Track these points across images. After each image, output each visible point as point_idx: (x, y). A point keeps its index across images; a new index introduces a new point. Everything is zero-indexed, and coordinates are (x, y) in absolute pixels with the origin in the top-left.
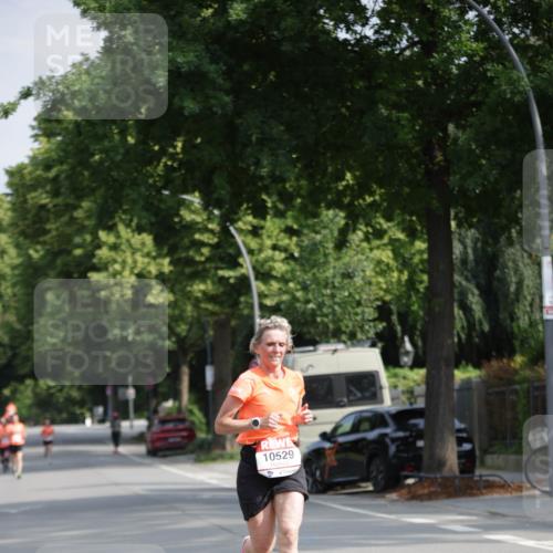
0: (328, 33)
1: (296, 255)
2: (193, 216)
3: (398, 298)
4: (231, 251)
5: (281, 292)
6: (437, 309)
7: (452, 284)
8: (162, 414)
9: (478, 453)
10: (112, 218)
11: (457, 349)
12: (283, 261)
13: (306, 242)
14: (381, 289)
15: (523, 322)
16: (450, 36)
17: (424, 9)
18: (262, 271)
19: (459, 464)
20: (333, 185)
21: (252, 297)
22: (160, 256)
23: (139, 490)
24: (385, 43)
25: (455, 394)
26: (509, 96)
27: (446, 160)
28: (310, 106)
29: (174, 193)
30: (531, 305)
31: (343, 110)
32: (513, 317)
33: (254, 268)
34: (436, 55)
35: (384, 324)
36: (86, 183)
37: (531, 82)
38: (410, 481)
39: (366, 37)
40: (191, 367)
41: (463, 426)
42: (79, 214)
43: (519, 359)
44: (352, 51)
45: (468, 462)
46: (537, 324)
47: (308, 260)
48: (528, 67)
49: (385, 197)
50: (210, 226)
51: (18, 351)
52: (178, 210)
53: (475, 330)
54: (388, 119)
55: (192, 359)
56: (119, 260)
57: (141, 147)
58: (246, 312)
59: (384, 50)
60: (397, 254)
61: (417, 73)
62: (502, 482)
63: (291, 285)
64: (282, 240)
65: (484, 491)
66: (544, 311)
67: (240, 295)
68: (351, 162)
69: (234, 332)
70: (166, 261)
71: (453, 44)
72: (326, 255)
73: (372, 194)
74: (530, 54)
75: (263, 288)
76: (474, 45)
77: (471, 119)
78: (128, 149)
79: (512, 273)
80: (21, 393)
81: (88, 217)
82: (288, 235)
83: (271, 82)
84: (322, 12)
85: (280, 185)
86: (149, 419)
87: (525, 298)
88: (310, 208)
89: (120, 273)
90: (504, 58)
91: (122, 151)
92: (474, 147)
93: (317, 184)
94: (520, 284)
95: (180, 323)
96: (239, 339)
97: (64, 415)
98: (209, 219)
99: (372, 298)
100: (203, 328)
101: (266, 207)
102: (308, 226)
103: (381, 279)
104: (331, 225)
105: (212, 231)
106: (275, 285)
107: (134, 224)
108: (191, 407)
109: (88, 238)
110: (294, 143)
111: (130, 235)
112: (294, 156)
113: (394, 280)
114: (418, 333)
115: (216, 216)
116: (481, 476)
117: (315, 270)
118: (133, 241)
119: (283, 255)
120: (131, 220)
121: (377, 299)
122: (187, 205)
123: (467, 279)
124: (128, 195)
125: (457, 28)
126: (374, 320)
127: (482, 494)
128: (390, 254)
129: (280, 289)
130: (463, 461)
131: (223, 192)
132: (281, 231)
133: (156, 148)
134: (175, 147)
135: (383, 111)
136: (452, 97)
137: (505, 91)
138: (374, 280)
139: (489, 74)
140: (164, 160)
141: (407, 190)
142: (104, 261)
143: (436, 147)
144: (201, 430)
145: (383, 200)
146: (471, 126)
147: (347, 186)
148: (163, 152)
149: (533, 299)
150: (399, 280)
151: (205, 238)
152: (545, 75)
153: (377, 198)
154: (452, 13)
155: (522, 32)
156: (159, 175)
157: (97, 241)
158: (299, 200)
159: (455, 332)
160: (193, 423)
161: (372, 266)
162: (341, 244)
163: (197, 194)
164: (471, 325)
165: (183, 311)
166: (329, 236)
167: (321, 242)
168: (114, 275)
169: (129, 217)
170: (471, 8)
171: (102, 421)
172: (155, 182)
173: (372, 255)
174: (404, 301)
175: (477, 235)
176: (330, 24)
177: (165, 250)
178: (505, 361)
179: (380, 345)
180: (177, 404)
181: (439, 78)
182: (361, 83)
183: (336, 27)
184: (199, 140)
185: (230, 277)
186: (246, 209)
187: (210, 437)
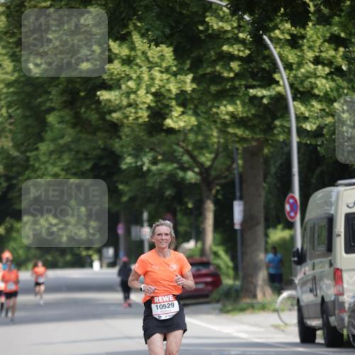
1: (344, 68)
2: (221, 24)
4: (265, 65)
5: (324, 113)
10: (126, 26)
18: (301, 89)
21: (289, 121)
22: (181, 71)
33: (292, 86)
40: (216, 202)
50: (241, 35)
51: (14, 182)
52: (205, 17)
55: (218, 191)
56: (134, 76)
58: (281, 138)
63: (336, 105)
64: (327, 51)
67: (275, 118)
69: (267, 161)
70: (190, 76)
75: (303, 109)
80: (18, 231)
82: (333, 46)
89: (135, 92)
95: (204, 151)
96: (273, 170)
97: (68, 258)
98: (239, 27)
100: (231, 156)
101: (309, 12)
105: (243, 42)
106: (317, 106)
107: (151, 34)
108: (215, 249)
111: (147, 46)
115: (247, 23)
118: (149, 54)
119: (327, 70)
122: (215, 10)
129: (323, 110)
132: (325, 41)
142: (115, 77)
144: (228, 275)
151: (235, 49)
158: (348, 3)
160: (218, 267)
165: (208, 137)
168: (128, 94)
169: (144, 26)
171: (112, 265)
177: (187, 66)
180: (199, 245)
185: (263, 97)
186: (283, 15)
187: (238, 283)
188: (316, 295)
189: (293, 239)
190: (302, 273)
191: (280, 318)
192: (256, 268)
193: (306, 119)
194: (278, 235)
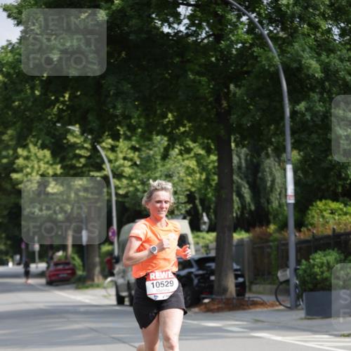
0: (158, 29)
1: (138, 163)
2: (75, 140)
3: (199, 190)
4: (98, 161)
5: (129, 185)
6: (224, 196)
7: (232, 182)
8: (55, 260)
9: (247, 284)
10: (26, 140)
11: (235, 221)
12: (130, 166)
13: (144, 155)
14: (189, 184)
15: (275, 204)
16: (231, 31)
17: (216, 14)
18: (117, 173)
19: (236, 290)
20: (161, 121)
21: (111, 189)
22: (54, 163)
23: (41, 306)
24: (192, 35)
25: (234, 248)
26: (267, 67)
27: (229, 106)
28: (146, 73)
29: (64, 125)
30: (280, 194)
31: (167, 75)
32: (269, 202)
33: (112, 171)
34: (223, 42)
35: (191, 205)
36: (9, 119)
37: (280, 59)
38: (206, 301)
39: (181, 31)
41: (238, 267)
42: (5, 137)
43: (272, 227)
44: (172, 40)
45: (241, 289)
46: (283, 205)
47: (145, 166)
48: (278, 50)
49: (192, 129)
50: (86, 145)
52: (66, 135)
53: (246, 209)
54: (194, 81)
56: (30, 166)
57: (43, 97)
59: (192, 39)
60: (199, 163)
61: (211, 53)
62: (262, 301)
63: (135, 181)
64: (130, 153)
65: (251, 307)
66: (288, 197)
68: (171, 107)
70: (59, 166)
71: (233, 36)
72: (156, 163)
73: (184, 126)
74: (280, 42)
75: (117, 183)
76: (246, 37)
77: (244, 82)
78: (36, 99)
79: (268, 175)
81: (11, 140)
82: (133, 151)
83: (123, 58)
84: (154, 16)
85: (128, 121)
86: (47, 263)
87: (276, 190)
88: (147, 135)
89: (30, 174)
90: (264, 45)
91: (32, 99)
92: (245, 98)
93: (151, 120)
94: (273, 181)
98: (85, 141)
99: (184, 189)
101: (120, 134)
102: (145, 146)
103: (189, 178)
104: (159, 145)
105: (86, 149)
106: (125, 181)
107: (39, 144)
108: (73, 256)
109: (11, 152)
110: (137, 95)
111: (37, 150)
112: (136, 103)
113: (197, 179)
114: (212, 211)
115: (89, 139)
116: (249, 298)
117: (149, 173)
118: (38, 154)
119: (130, 163)
120: (37, 142)
121: (187, 190)
122: (72, 132)
123: (241, 178)
124: (36, 126)
125: (236, 26)
126: (185, 203)
127: (249, 309)
128: (195, 163)
129: (128, 184)
130: (238, 288)
131: (94, 125)
132: (129, 149)
133: (53, 98)
134: (64, 97)
135: (191, 76)
136: (233, 68)
137: (264, 65)
138: (185, 179)
139: (255, 54)
140: (58, 105)
141: (205, 124)
142: (20, 166)
143: (223, 98)
144: (79, 270)
145: (190, 130)
146: (244, 86)
147: (169, 121)
148: (57, 100)
149: (281, 191)
150: (200, 179)
151: (82, 152)
152: (289, 55)
153: (187, 129)
154: (233, 17)
155: (275, 29)
156: (54, 114)
157: (16, 155)
158: (140, 130)
159: (234, 210)
160: (74, 265)
161: (183, 170)
162: (165, 156)
163: (77, 126)
164: (243, 206)
166: (158, 152)
167: (153, 155)
168: (27, 174)
169: (35, 140)
170: (244, 14)
171: (19, 264)
172: (52, 118)
173: (183, 164)
174: (203, 191)
175: (248, 152)
176: (158, 23)
177: (58, 160)
178: (264, 228)
179: (188, 218)
180: (65, 254)
181: (225, 56)
182: (178, 59)
183: (162, 25)
184: (79, 93)
185: (97, 176)
186: (107, 136)
187: (85, 274)
188: (125, 280)
189: (113, 250)
190: (118, 268)
191: (107, 292)
192: (94, 266)
193: (119, 188)
194: (106, 248)
